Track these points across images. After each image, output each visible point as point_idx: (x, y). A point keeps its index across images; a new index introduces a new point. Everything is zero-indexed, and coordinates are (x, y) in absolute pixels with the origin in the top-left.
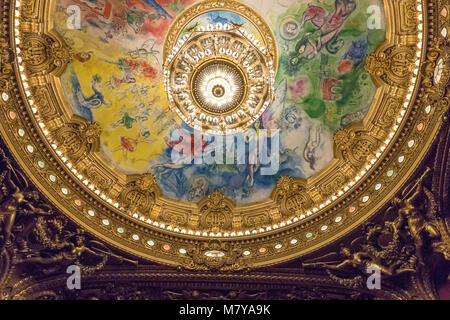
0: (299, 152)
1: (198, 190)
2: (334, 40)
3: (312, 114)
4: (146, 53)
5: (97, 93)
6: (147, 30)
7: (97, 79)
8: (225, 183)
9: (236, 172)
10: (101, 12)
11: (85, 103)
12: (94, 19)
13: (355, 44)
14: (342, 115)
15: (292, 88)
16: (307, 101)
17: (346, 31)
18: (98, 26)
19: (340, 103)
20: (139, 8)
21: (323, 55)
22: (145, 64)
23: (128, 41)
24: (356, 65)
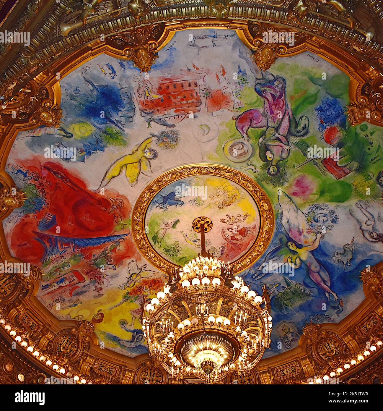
0: (360, 240)
1: (289, 335)
2: (294, 123)
3: (341, 199)
4: (138, 274)
5: (133, 331)
6: (119, 260)
7: (123, 323)
8: (309, 314)
9: (310, 298)
10: (76, 280)
11: (133, 344)
12: (78, 290)
13: (320, 109)
14: (374, 178)
15: (295, 194)
16: (322, 193)
17: (298, 107)
18: (85, 292)
19: (361, 169)
20: (97, 252)
21: (296, 144)
22: (146, 282)
23: (115, 279)
24: (343, 125)
